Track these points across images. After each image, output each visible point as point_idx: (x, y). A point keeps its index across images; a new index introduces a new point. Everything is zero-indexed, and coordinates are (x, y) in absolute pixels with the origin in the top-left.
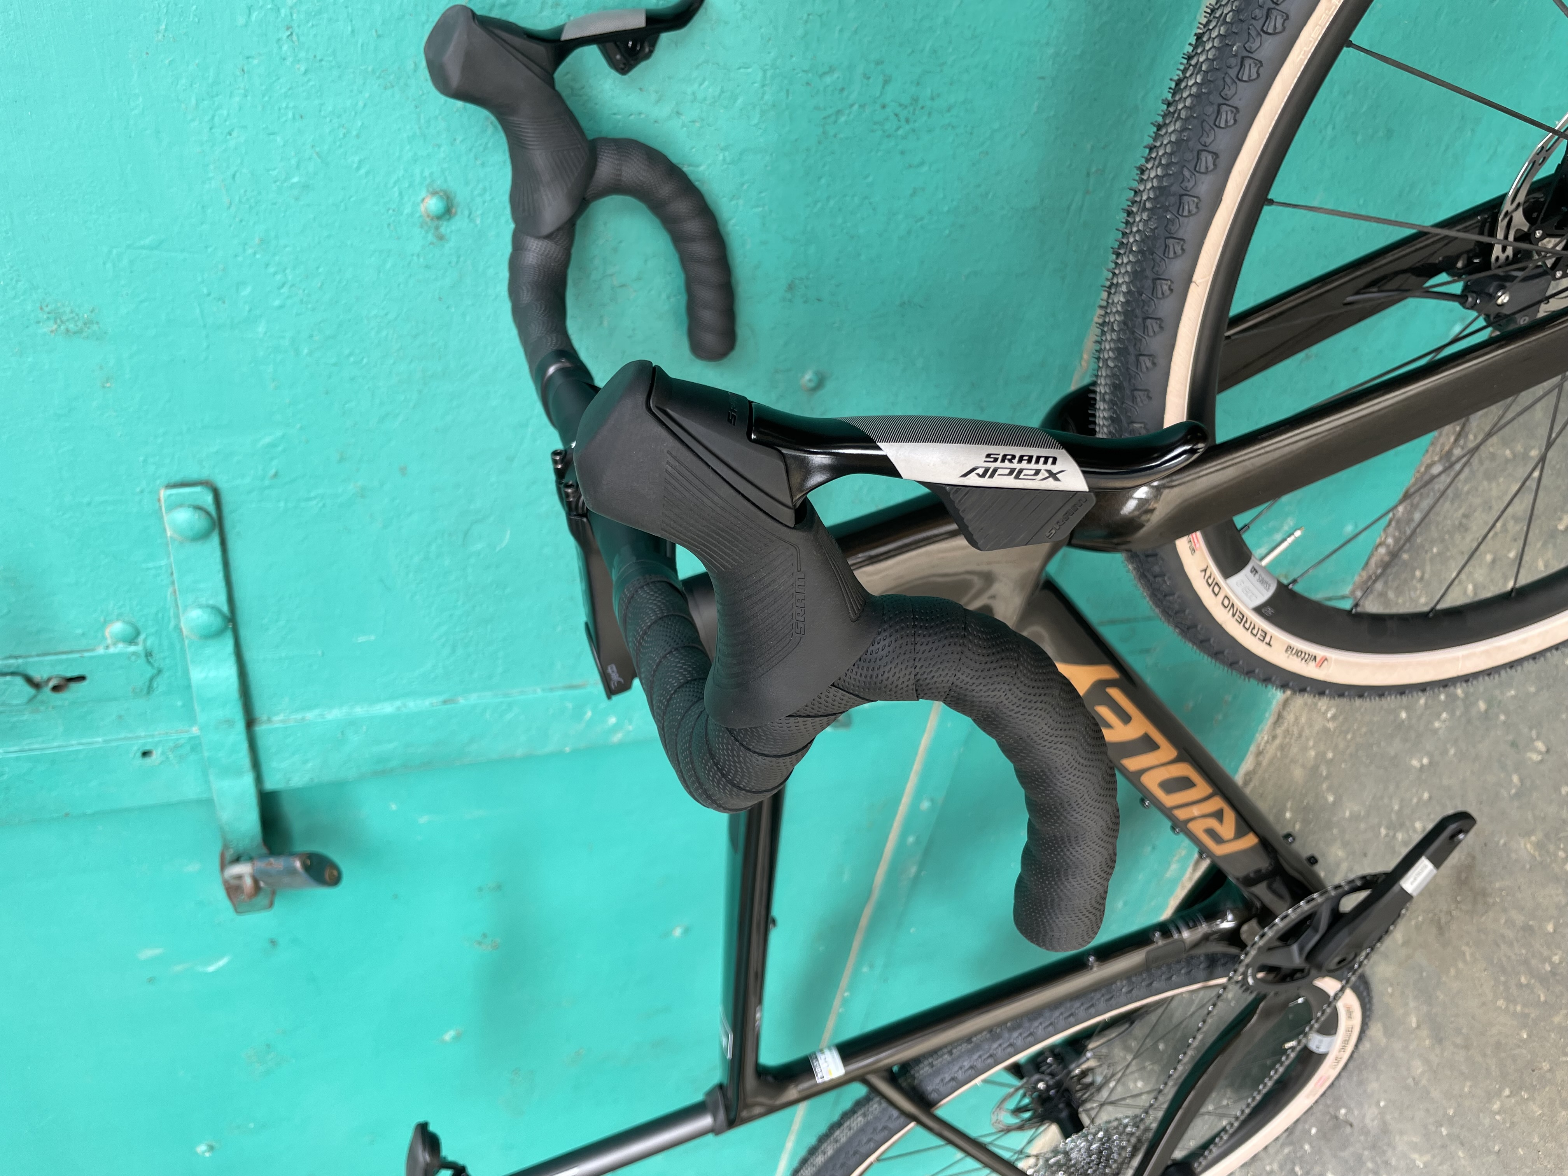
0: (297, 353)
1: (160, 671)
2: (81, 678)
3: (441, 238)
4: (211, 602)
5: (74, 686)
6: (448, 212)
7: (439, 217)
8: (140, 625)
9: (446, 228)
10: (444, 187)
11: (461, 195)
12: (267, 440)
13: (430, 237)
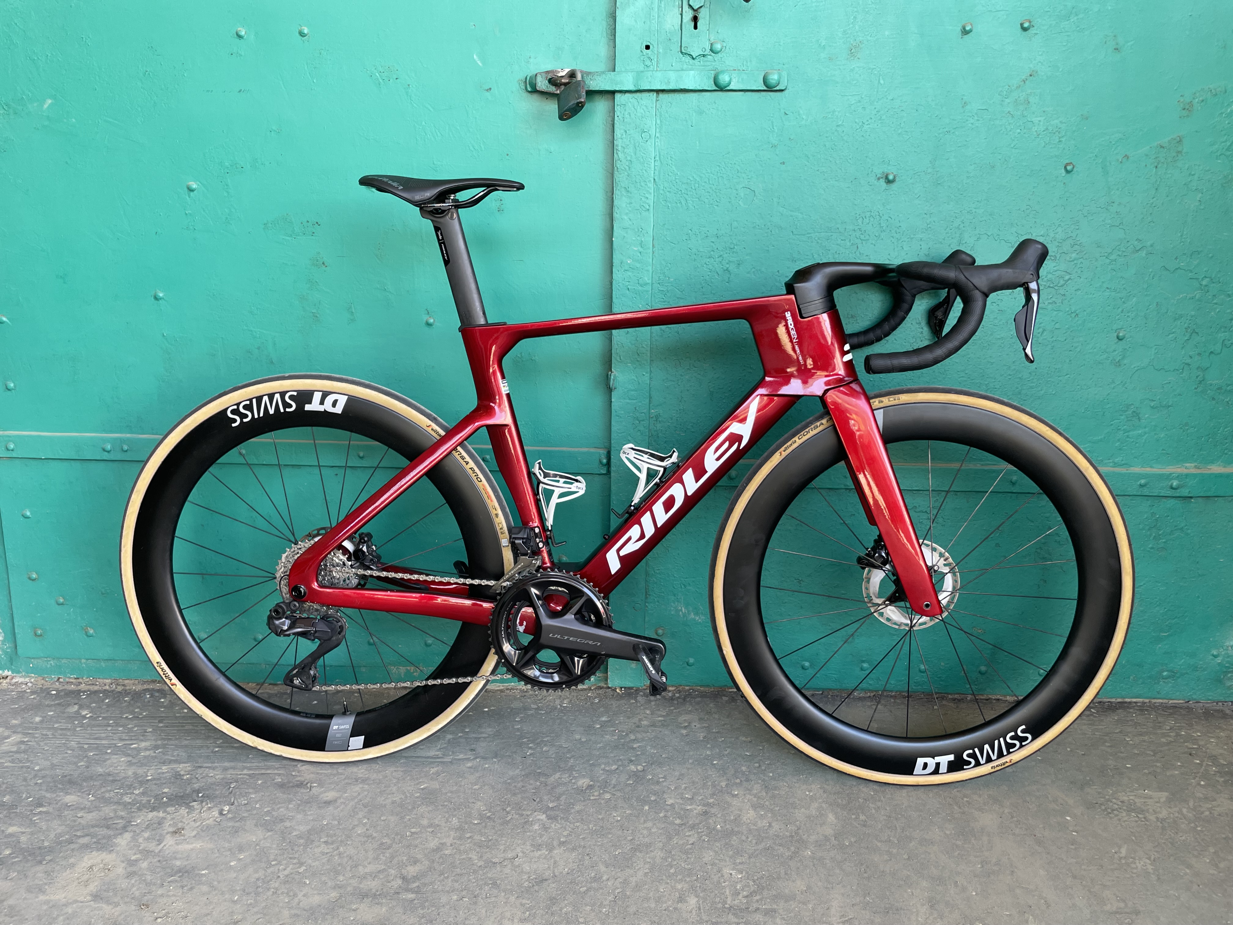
0: (838, 126)
1: (693, 59)
2: (696, 27)
3: (879, 179)
4: (732, 83)
5: (693, 24)
6: (889, 182)
7: (887, 177)
8: (719, 54)
9: (882, 182)
10: (897, 180)
11: (894, 186)
12: (801, 112)
13: (879, 176)
